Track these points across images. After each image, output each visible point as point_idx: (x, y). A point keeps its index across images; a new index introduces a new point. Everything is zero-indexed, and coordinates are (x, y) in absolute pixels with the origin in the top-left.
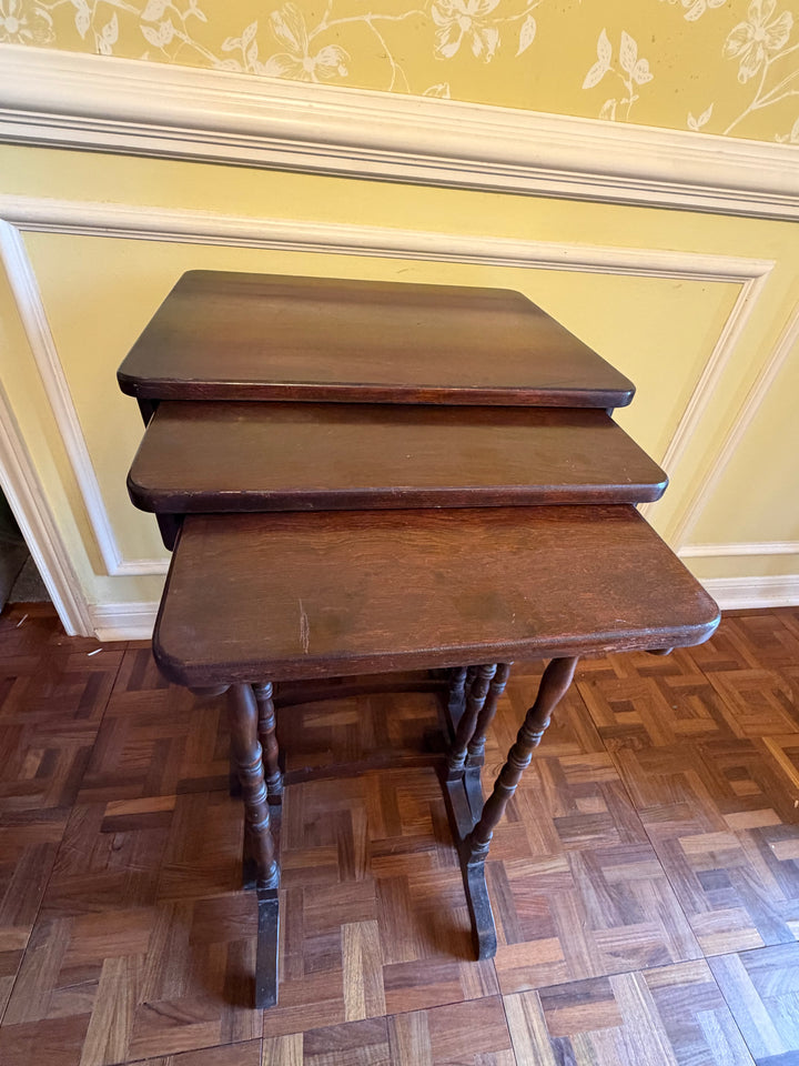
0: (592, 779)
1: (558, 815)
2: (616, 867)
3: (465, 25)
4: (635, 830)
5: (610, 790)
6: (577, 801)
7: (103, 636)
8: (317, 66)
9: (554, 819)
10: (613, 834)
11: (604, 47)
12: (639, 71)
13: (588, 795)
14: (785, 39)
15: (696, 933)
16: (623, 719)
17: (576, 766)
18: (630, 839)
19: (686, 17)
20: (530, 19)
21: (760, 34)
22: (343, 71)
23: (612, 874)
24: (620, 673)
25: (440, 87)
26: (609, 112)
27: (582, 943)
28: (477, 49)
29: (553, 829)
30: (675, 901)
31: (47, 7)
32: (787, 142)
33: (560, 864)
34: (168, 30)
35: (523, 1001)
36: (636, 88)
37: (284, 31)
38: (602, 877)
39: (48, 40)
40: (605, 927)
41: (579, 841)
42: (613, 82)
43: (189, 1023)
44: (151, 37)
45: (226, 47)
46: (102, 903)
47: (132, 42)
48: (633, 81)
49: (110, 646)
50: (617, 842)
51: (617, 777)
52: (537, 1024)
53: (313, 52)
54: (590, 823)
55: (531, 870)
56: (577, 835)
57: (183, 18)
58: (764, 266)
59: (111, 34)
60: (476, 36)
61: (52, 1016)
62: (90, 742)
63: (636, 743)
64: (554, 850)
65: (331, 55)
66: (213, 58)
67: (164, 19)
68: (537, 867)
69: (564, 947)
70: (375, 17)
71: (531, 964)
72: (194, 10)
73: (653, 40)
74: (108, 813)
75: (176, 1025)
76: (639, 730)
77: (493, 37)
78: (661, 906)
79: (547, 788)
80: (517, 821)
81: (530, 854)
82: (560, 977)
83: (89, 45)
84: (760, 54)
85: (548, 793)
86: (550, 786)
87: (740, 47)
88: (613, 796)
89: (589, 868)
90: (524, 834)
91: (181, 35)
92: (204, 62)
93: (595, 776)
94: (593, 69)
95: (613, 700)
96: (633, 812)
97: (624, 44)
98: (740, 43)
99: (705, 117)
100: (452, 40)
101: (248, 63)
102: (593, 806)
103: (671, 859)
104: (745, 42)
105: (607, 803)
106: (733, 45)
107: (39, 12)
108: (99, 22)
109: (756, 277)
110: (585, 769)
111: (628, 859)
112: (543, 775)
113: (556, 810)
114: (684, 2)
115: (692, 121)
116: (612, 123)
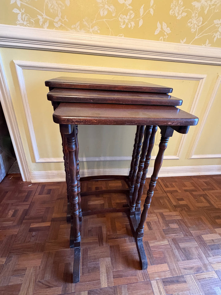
0: (174, 219)
1: (164, 228)
2: (183, 243)
3: (126, 21)
4: (188, 233)
5: (179, 222)
6: (169, 224)
7: (33, 181)
8: (93, 30)
9: (163, 230)
10: (181, 234)
11: (159, 25)
12: (168, 30)
13: (172, 223)
14: (201, 23)
15: (210, 263)
16: (181, 203)
17: (168, 215)
18: (187, 235)
19: (177, 18)
20: (141, 20)
21: (195, 22)
22: (99, 31)
23: (182, 245)
24: (179, 191)
25: (121, 35)
26: (161, 40)
27: (175, 265)
28: (129, 26)
29: (163, 233)
30: (203, 254)
31: (33, 19)
32: (205, 46)
33: (166, 242)
34: (60, 23)
35: (157, 282)
36: (167, 34)
37: (85, 23)
38: (179, 246)
39: (33, 26)
40: (181, 260)
41: (171, 236)
42: (162, 33)
43: (52, 287)
44: (55, 25)
45: (72, 27)
46: (28, 251)
47: (51, 26)
48: (166, 32)
49: (34, 184)
50: (183, 236)
51: (181, 218)
52: (162, 290)
53: (92, 27)
54: (174, 231)
55: (157, 244)
56: (170, 234)
57: (63, 21)
58: (204, 76)
59: (47, 24)
60: (129, 23)
61: (10, 284)
62: (27, 208)
63: (186, 209)
64: (163, 238)
65: (96, 28)
66: (69, 29)
67: (59, 21)
68: (159, 243)
69: (169, 267)
70: (106, 20)
71: (159, 271)
72: (66, 19)
73: (170, 23)
74: (31, 227)
75: (48, 288)
76: (186, 206)
77: (133, 24)
78: (199, 255)
79: (160, 221)
80: (152, 230)
81: (156, 239)
82: (168, 275)
83: (42, 27)
84: (196, 26)
85: (160, 222)
86: (161, 220)
87: (191, 25)
88: (180, 224)
89: (174, 243)
90: (154, 234)
91: (62, 25)
92: (67, 30)
93: (174, 218)
94: (157, 30)
95: (178, 198)
96: (187, 228)
97: (163, 25)
98: (190, 24)
99: (185, 40)
100: (123, 24)
101: (77, 30)
102: (174, 226)
103: (200, 241)
104: (192, 23)
105: (179, 225)
106: (189, 24)
107: (31, 20)
108: (44, 22)
109: (202, 79)
110: (171, 216)
111: (186, 241)
112: (159, 218)
113: (163, 227)
114: (177, 15)
115: (181, 41)
116: (162, 42)
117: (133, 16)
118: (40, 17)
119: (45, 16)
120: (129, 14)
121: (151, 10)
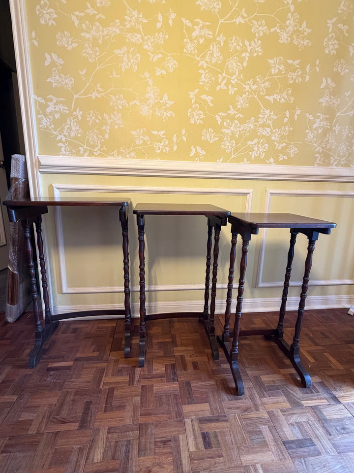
1: (214, 368)
3: (161, 147)
8: (130, 156)
11: (193, 148)
12: (203, 152)
14: (235, 145)
15: (263, 404)
19: (210, 142)
20: (175, 145)
21: (228, 144)
22: (135, 156)
26: (197, 160)
27: (218, 405)
28: (164, 151)
29: (211, 373)
30: (256, 394)
31: (75, 150)
32: (244, 163)
33: (212, 382)
34: (99, 152)
35: (192, 421)
36: (203, 155)
37: (122, 150)
39: (74, 155)
40: (227, 400)
41: (220, 376)
42: (197, 154)
43: (68, 423)
44: (95, 153)
45: (110, 154)
46: (43, 390)
47: (91, 154)
48: (201, 154)
52: (196, 427)
53: (129, 153)
54: (224, 371)
56: (220, 374)
57: (102, 150)
58: (250, 191)
59: (87, 153)
60: (164, 149)
61: (20, 419)
65: (133, 154)
66: (107, 156)
69: (210, 406)
70: (142, 147)
71: (197, 410)
72: (104, 148)
73: (204, 147)
74: (49, 366)
75: (63, 423)
77: (168, 149)
78: (251, 395)
81: (201, 379)
82: (208, 414)
83: (83, 155)
84: (230, 147)
91: (101, 153)
92: (105, 157)
94: (191, 153)
96: (243, 368)
97: (197, 148)
99: (221, 160)
100: (159, 150)
101: (115, 156)
103: (256, 382)
104: (225, 145)
106: (223, 146)
107: (73, 151)
108: (85, 152)
109: (249, 193)
114: (209, 140)
115: (218, 161)
116: (199, 162)
117: (167, 143)
118: (81, 148)
119: (85, 147)
120: (163, 141)
121: (184, 137)
